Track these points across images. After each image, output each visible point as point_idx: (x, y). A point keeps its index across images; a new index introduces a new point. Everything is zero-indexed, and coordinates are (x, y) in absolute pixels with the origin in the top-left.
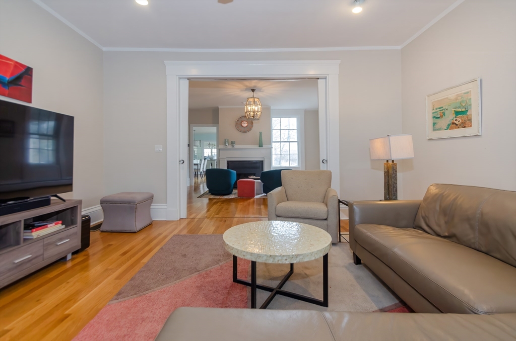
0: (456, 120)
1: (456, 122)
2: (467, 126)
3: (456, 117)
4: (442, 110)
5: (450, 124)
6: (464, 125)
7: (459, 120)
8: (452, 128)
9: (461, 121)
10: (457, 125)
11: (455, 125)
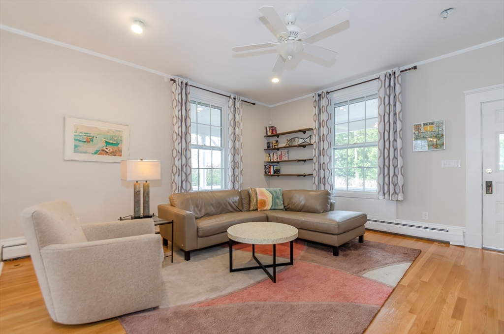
0: (106, 148)
1: (107, 150)
2: (117, 155)
3: (106, 146)
4: (90, 136)
5: (99, 150)
6: (114, 153)
7: (110, 149)
8: (100, 154)
9: (112, 150)
10: (107, 152)
11: (105, 152)
